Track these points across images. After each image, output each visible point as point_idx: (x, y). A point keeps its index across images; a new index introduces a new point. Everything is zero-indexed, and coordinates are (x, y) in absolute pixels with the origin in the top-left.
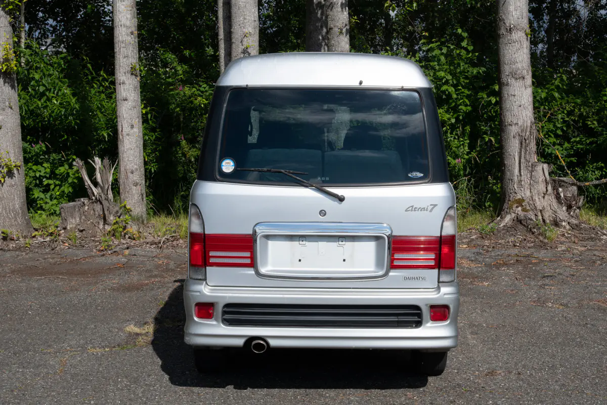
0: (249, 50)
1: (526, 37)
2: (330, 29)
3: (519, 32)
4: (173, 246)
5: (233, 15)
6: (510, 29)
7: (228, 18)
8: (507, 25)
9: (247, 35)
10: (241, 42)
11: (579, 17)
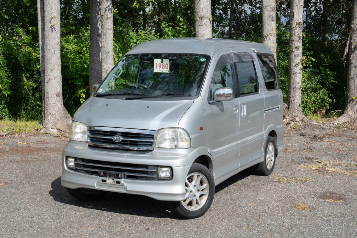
0: (55, 27)
1: (210, 22)
2: (102, 15)
3: (206, 20)
4: (11, 138)
5: (45, 7)
6: (201, 18)
7: (43, 8)
8: (200, 15)
9: (53, 18)
10: (50, 21)
11: (246, 13)
